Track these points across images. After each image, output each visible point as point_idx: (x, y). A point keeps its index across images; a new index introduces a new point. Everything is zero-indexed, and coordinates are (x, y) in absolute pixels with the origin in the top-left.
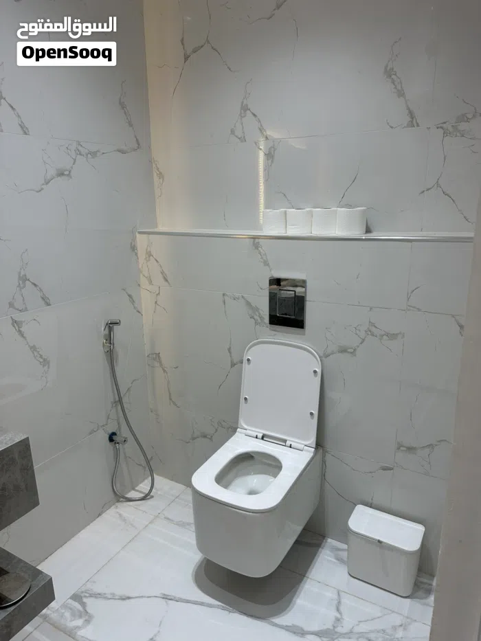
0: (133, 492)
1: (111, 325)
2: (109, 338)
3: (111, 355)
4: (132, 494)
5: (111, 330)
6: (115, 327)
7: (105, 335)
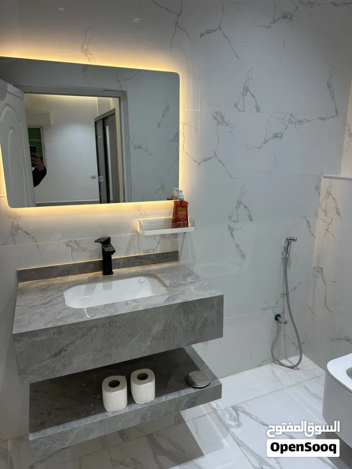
0: (285, 360)
1: (290, 241)
2: (287, 249)
3: (286, 261)
4: (284, 362)
5: (289, 244)
6: (292, 242)
7: (284, 247)
